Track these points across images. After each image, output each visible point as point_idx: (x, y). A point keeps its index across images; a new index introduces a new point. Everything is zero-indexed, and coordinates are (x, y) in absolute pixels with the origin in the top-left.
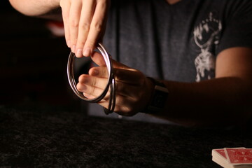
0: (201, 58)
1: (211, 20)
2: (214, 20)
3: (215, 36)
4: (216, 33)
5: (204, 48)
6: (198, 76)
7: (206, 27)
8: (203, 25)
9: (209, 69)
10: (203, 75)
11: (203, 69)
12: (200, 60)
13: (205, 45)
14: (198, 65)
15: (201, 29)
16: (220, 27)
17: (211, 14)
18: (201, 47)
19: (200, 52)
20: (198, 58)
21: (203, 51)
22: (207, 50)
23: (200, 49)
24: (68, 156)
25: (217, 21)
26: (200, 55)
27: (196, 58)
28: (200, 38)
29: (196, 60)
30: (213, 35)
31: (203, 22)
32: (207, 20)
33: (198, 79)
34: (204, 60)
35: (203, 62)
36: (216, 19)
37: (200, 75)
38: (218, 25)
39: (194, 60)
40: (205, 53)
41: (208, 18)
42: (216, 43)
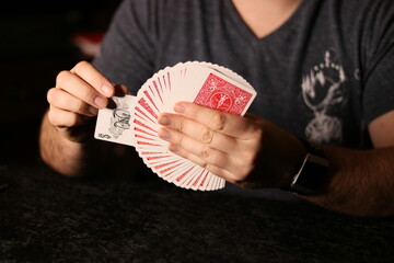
0: (315, 125)
1: (327, 65)
2: (333, 65)
3: (335, 91)
4: (335, 86)
5: (319, 110)
7: (321, 77)
8: (316, 73)
9: (327, 139)
12: (314, 129)
13: (320, 105)
14: (310, 135)
15: (313, 80)
16: (342, 77)
17: (327, 55)
18: (314, 108)
19: (314, 117)
20: (311, 125)
21: (317, 114)
22: (323, 112)
23: (312, 111)
24: (105, 245)
25: (337, 67)
26: (313, 121)
27: (307, 125)
28: (313, 94)
29: (308, 129)
30: (332, 89)
31: (316, 68)
32: (322, 66)
34: (320, 128)
35: (318, 131)
36: (336, 64)
38: (337, 72)
39: (304, 129)
40: (321, 117)
41: (324, 63)
42: (340, 99)
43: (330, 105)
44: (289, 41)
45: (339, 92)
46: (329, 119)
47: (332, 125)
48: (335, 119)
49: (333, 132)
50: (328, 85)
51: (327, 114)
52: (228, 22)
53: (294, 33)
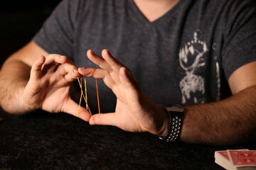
0: (186, 81)
1: (195, 41)
2: (199, 42)
3: (201, 58)
4: (200, 55)
5: (189, 71)
6: (183, 98)
7: (192, 50)
8: (188, 47)
9: (194, 91)
10: (188, 97)
11: (189, 91)
12: (185, 83)
13: (190, 68)
14: (183, 87)
15: (187, 51)
16: (205, 49)
17: (195, 34)
18: (186, 69)
19: (186, 75)
20: (183, 80)
21: (188, 73)
22: (192, 72)
23: (185, 71)
25: (202, 43)
26: (185, 78)
27: (180, 81)
28: (186, 60)
29: (181, 83)
30: (198, 57)
31: (189, 44)
32: (192, 42)
33: (184, 101)
34: (189, 83)
35: (188, 84)
36: (201, 40)
37: (186, 97)
38: (202, 46)
39: (179, 83)
40: (190, 75)
41: (194, 40)
42: (203, 64)
43: (197, 68)
44: (171, 24)
45: (202, 59)
46: (196, 77)
47: (197, 81)
48: (200, 77)
49: (198, 86)
50: (196, 54)
51: (194, 73)
52: (130, 12)
53: (175, 19)
